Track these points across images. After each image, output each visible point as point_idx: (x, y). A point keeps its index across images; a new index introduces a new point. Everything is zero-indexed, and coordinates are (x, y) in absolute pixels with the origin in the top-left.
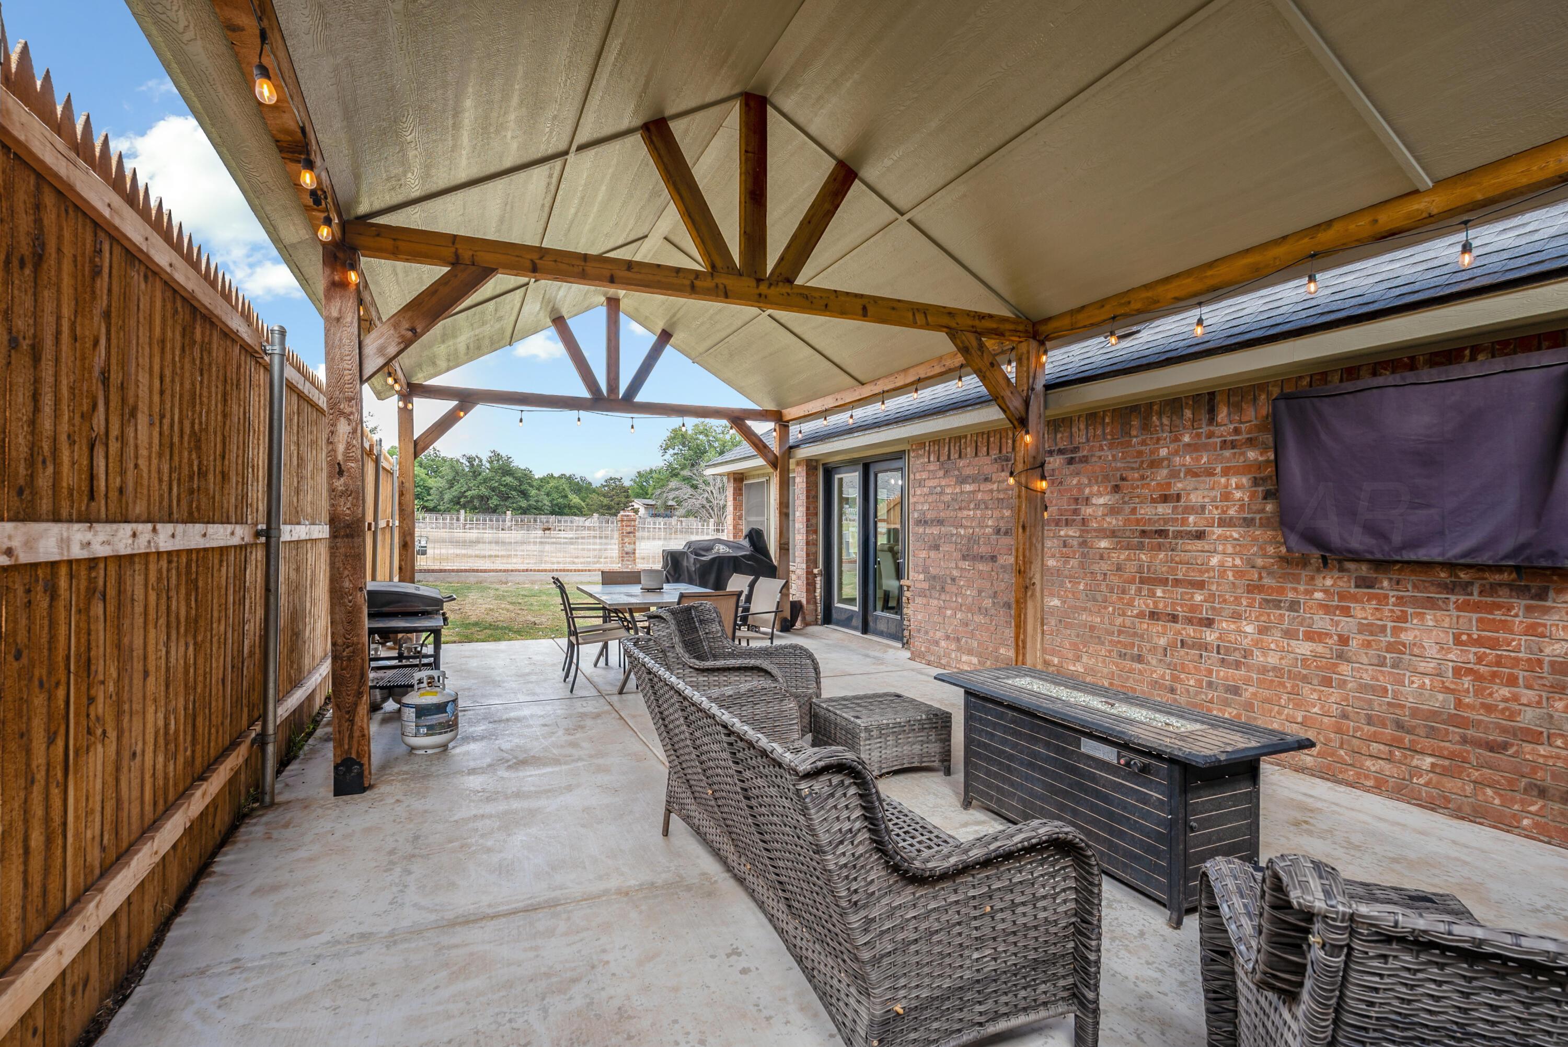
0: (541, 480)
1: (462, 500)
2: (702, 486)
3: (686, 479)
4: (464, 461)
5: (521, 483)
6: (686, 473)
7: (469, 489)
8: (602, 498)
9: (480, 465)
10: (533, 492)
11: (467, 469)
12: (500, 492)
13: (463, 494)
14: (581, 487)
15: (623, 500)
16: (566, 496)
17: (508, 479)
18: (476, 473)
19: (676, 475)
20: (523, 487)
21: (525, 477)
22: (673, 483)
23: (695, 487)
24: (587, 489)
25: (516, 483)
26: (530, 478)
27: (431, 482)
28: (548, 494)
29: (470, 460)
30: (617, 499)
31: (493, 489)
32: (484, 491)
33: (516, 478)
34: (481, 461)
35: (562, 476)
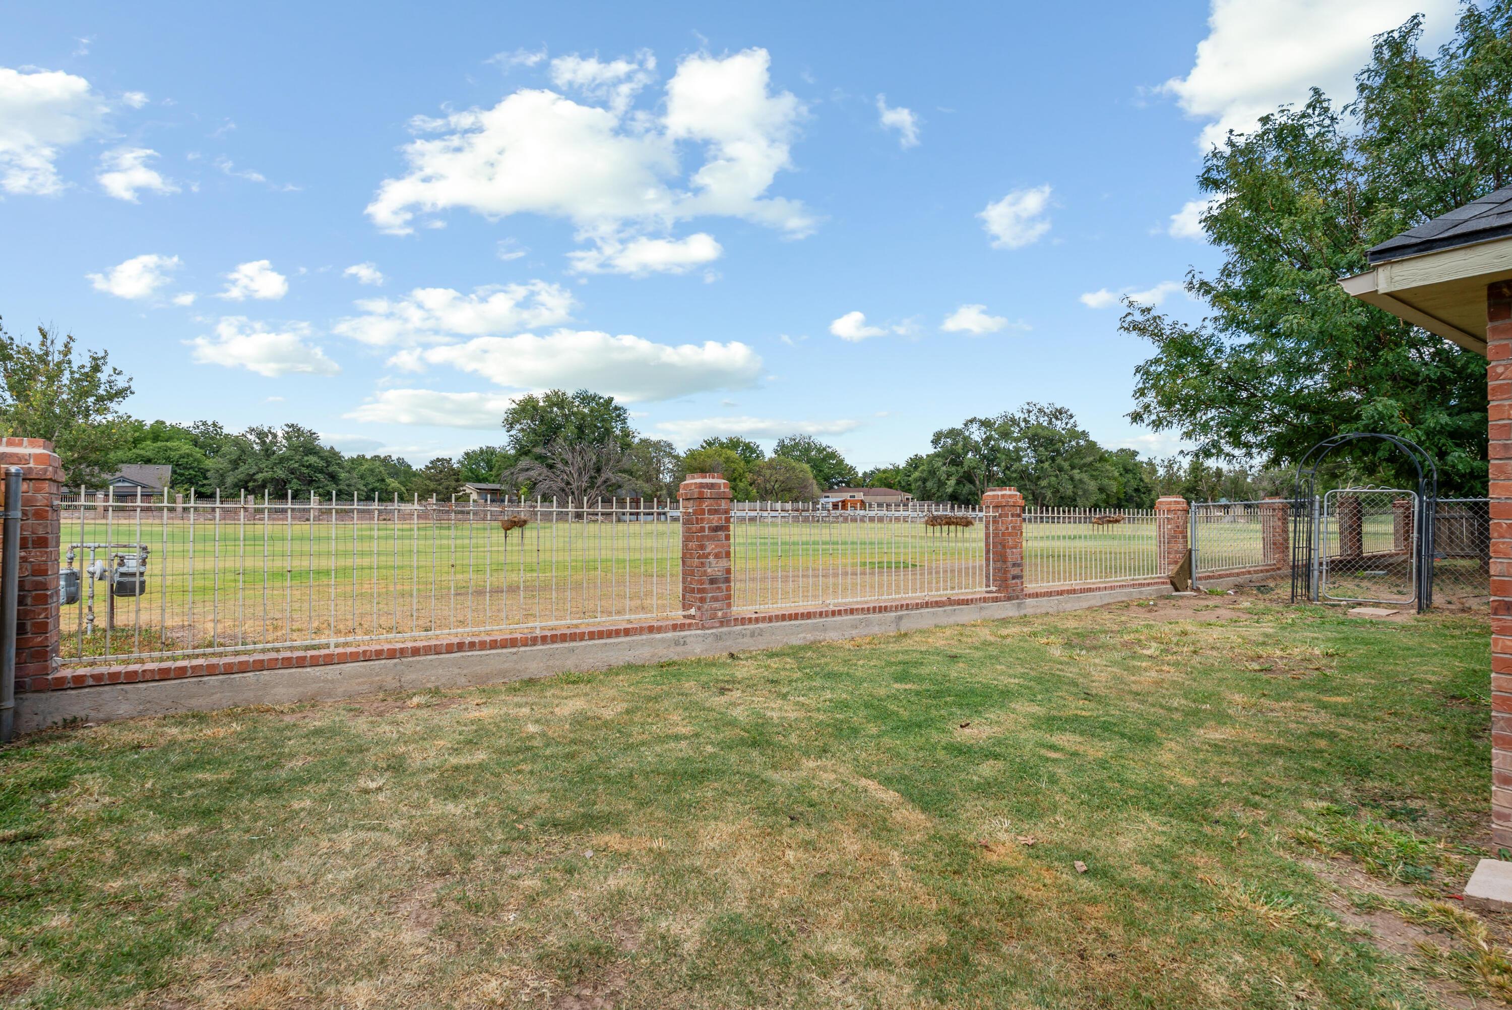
0: (352, 460)
1: (251, 484)
2: (560, 466)
3: (540, 458)
4: (252, 437)
5: (328, 463)
6: (539, 450)
7: (260, 471)
8: (427, 482)
9: (274, 443)
10: (343, 475)
11: (257, 447)
12: (302, 474)
13: (251, 477)
14: (400, 469)
15: (453, 484)
16: (383, 480)
17: (312, 459)
18: (268, 452)
19: (526, 453)
20: (331, 469)
21: (332, 457)
22: (524, 462)
23: (551, 467)
24: (406, 472)
25: (322, 464)
26: (340, 458)
27: (209, 463)
28: (362, 477)
29: (261, 435)
30: (446, 483)
31: (292, 471)
32: (280, 473)
33: (322, 458)
34: (275, 436)
35: (376, 458)
